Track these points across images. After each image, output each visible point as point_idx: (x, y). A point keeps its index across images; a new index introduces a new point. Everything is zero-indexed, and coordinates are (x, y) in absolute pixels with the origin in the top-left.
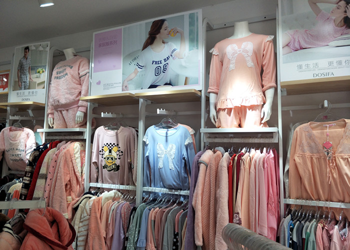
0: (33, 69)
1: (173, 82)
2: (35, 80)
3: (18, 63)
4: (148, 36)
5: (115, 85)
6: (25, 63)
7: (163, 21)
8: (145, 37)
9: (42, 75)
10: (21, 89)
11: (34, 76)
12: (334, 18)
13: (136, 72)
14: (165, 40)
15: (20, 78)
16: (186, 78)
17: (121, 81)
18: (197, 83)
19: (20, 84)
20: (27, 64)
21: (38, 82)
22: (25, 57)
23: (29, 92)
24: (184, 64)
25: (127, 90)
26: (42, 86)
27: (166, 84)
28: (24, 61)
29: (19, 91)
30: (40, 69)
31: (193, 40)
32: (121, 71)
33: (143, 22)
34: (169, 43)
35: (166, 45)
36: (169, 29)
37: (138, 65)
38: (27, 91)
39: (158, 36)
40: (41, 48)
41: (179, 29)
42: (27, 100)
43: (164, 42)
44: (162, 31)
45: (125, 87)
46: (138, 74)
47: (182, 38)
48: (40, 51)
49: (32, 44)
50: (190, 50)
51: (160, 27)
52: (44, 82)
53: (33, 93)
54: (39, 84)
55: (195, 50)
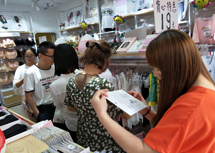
0: (91, 9)
1: (147, 7)
2: (93, 13)
3: (85, 7)
5: (124, 11)
6: (88, 7)
9: (96, 11)
10: (88, 18)
11: (92, 12)
13: (132, 5)
15: (87, 13)
16: (152, 4)
17: (127, 9)
19: (88, 16)
20: (89, 7)
22: (88, 4)
23: (92, 19)
25: (130, 13)
26: (96, 16)
27: (144, 8)
28: (87, 6)
29: (88, 19)
30: (94, 9)
32: (126, 5)
37: (133, 1)
38: (91, 18)
42: (91, 22)
45: (129, 12)
46: (133, 5)
52: (97, 14)
53: (93, 19)
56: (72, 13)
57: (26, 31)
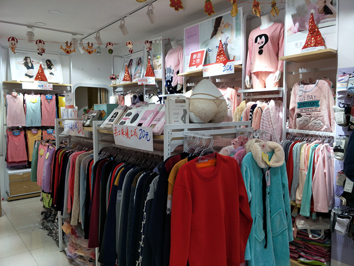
4: (213, 29)
7: (221, 18)
8: (212, 29)
12: (318, 7)
14: (223, 31)
16: (234, 56)
18: (240, 59)
21: (158, 65)
24: (233, 47)
26: (160, 67)
30: (158, 56)
31: (238, 30)
33: (211, 19)
34: (225, 33)
35: (223, 35)
36: (225, 23)
37: (208, 49)
39: (219, 28)
40: (158, 42)
41: (230, 23)
43: (222, 33)
44: (221, 24)
47: (232, 30)
48: (158, 44)
49: (153, 40)
50: (236, 37)
51: (220, 23)
52: (161, 65)
53: (156, 72)
54: (158, 66)
55: (239, 37)
56: (132, 60)
57: (61, 84)
